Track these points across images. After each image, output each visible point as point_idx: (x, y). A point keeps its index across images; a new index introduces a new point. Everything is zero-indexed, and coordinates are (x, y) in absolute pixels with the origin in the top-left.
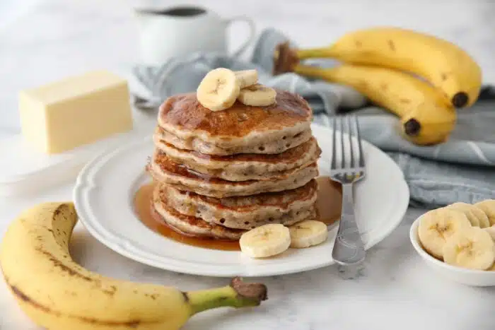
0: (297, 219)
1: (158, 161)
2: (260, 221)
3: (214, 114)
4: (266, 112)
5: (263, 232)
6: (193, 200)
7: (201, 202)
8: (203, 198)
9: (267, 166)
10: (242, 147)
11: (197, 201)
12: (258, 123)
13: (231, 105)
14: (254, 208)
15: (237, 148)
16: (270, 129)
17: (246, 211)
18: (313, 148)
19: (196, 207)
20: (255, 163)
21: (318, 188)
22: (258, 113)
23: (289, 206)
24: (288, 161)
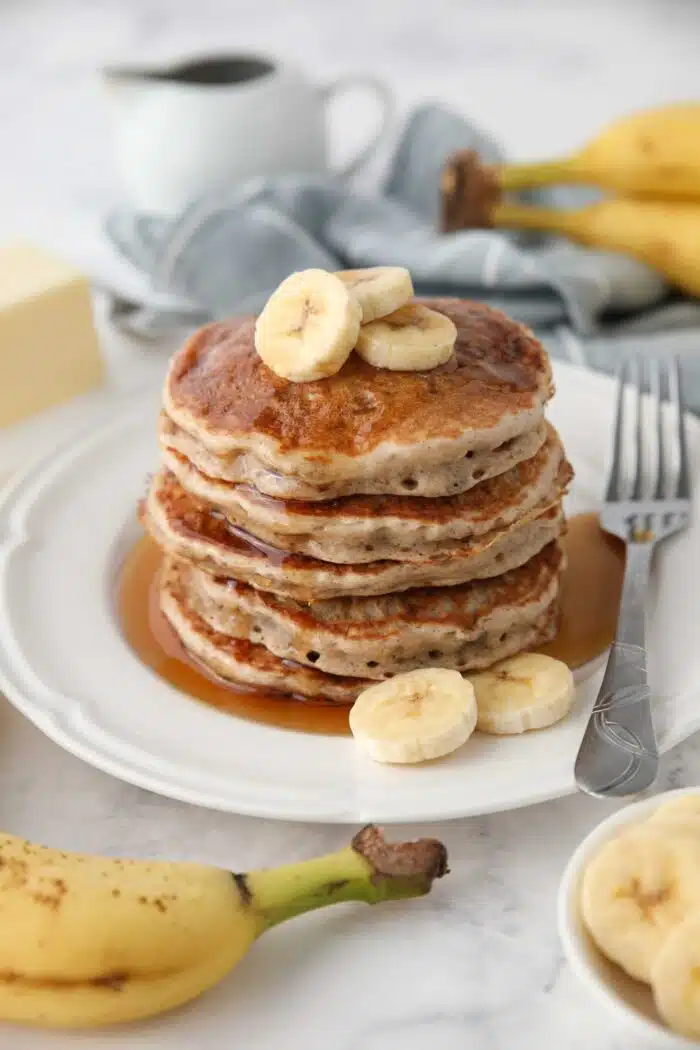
0: (500, 653)
1: (165, 497)
2: (406, 660)
3: (295, 391)
4: (425, 386)
5: (409, 692)
6: (242, 602)
7: (261, 609)
8: (268, 598)
9: (423, 528)
10: (360, 481)
11: (252, 603)
12: (402, 419)
13: (336, 368)
14: (391, 628)
15: (348, 483)
16: (431, 435)
17: (369, 636)
18: (549, 471)
19: (249, 618)
20: (392, 523)
21: (564, 564)
22: (404, 391)
23: (480, 622)
24: (477, 514)
